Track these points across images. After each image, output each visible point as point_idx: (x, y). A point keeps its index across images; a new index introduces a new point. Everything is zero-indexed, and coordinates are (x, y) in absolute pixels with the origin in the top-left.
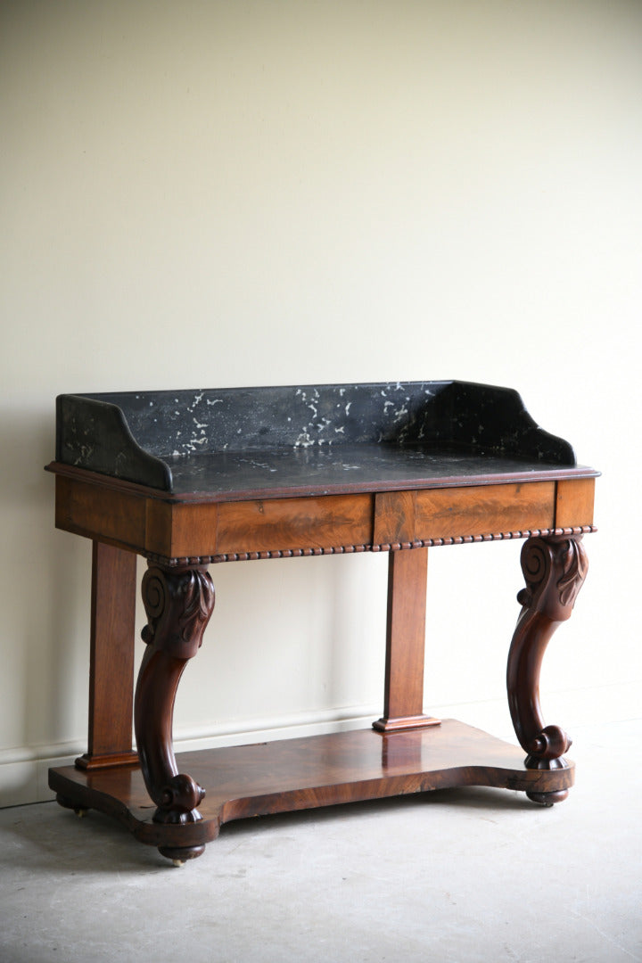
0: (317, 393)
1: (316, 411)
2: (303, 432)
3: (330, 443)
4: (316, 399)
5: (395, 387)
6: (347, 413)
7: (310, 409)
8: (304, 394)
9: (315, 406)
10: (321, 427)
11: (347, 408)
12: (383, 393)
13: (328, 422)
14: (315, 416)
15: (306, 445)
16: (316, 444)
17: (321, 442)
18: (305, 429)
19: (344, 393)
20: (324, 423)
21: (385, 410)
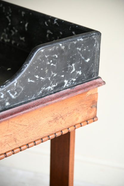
0: (10, 10)
1: (10, 21)
2: (4, 32)
3: (18, 45)
4: (10, 13)
5: (53, 21)
6: (26, 29)
7: (7, 19)
8: (4, 8)
9: (10, 17)
10: (13, 33)
11: (26, 25)
12: (46, 23)
13: (16, 31)
14: (10, 24)
15: (6, 40)
16: (11, 42)
17: (13, 42)
18: (5, 30)
19: (24, 15)
20: (14, 31)
21: (47, 36)
